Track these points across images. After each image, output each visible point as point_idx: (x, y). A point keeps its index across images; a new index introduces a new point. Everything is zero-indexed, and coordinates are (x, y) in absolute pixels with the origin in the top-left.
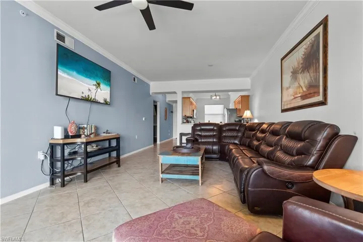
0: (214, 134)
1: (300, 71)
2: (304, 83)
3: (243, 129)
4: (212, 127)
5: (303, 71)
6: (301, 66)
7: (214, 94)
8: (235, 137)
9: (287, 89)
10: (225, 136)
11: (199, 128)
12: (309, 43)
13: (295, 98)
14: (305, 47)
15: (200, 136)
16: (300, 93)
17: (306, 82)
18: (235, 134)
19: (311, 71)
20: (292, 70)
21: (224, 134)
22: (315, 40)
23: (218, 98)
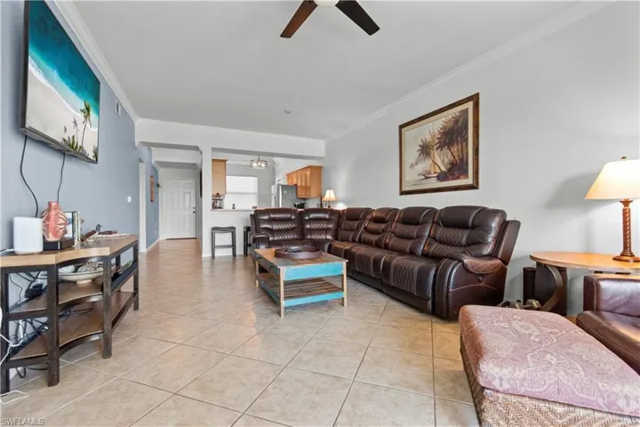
0: (294, 226)
1: (435, 147)
2: (443, 162)
3: (335, 218)
4: (289, 216)
5: (441, 147)
6: (437, 141)
7: (256, 157)
8: (326, 231)
9: (412, 166)
10: (310, 230)
11: (266, 217)
12: (450, 116)
13: (427, 178)
14: (444, 119)
15: (271, 231)
16: (435, 173)
17: (446, 161)
18: (325, 225)
19: (455, 149)
20: (420, 143)
21: (308, 226)
22: (460, 116)
23: (263, 165)
